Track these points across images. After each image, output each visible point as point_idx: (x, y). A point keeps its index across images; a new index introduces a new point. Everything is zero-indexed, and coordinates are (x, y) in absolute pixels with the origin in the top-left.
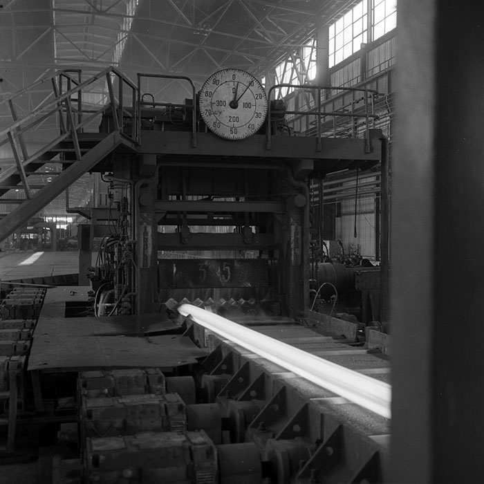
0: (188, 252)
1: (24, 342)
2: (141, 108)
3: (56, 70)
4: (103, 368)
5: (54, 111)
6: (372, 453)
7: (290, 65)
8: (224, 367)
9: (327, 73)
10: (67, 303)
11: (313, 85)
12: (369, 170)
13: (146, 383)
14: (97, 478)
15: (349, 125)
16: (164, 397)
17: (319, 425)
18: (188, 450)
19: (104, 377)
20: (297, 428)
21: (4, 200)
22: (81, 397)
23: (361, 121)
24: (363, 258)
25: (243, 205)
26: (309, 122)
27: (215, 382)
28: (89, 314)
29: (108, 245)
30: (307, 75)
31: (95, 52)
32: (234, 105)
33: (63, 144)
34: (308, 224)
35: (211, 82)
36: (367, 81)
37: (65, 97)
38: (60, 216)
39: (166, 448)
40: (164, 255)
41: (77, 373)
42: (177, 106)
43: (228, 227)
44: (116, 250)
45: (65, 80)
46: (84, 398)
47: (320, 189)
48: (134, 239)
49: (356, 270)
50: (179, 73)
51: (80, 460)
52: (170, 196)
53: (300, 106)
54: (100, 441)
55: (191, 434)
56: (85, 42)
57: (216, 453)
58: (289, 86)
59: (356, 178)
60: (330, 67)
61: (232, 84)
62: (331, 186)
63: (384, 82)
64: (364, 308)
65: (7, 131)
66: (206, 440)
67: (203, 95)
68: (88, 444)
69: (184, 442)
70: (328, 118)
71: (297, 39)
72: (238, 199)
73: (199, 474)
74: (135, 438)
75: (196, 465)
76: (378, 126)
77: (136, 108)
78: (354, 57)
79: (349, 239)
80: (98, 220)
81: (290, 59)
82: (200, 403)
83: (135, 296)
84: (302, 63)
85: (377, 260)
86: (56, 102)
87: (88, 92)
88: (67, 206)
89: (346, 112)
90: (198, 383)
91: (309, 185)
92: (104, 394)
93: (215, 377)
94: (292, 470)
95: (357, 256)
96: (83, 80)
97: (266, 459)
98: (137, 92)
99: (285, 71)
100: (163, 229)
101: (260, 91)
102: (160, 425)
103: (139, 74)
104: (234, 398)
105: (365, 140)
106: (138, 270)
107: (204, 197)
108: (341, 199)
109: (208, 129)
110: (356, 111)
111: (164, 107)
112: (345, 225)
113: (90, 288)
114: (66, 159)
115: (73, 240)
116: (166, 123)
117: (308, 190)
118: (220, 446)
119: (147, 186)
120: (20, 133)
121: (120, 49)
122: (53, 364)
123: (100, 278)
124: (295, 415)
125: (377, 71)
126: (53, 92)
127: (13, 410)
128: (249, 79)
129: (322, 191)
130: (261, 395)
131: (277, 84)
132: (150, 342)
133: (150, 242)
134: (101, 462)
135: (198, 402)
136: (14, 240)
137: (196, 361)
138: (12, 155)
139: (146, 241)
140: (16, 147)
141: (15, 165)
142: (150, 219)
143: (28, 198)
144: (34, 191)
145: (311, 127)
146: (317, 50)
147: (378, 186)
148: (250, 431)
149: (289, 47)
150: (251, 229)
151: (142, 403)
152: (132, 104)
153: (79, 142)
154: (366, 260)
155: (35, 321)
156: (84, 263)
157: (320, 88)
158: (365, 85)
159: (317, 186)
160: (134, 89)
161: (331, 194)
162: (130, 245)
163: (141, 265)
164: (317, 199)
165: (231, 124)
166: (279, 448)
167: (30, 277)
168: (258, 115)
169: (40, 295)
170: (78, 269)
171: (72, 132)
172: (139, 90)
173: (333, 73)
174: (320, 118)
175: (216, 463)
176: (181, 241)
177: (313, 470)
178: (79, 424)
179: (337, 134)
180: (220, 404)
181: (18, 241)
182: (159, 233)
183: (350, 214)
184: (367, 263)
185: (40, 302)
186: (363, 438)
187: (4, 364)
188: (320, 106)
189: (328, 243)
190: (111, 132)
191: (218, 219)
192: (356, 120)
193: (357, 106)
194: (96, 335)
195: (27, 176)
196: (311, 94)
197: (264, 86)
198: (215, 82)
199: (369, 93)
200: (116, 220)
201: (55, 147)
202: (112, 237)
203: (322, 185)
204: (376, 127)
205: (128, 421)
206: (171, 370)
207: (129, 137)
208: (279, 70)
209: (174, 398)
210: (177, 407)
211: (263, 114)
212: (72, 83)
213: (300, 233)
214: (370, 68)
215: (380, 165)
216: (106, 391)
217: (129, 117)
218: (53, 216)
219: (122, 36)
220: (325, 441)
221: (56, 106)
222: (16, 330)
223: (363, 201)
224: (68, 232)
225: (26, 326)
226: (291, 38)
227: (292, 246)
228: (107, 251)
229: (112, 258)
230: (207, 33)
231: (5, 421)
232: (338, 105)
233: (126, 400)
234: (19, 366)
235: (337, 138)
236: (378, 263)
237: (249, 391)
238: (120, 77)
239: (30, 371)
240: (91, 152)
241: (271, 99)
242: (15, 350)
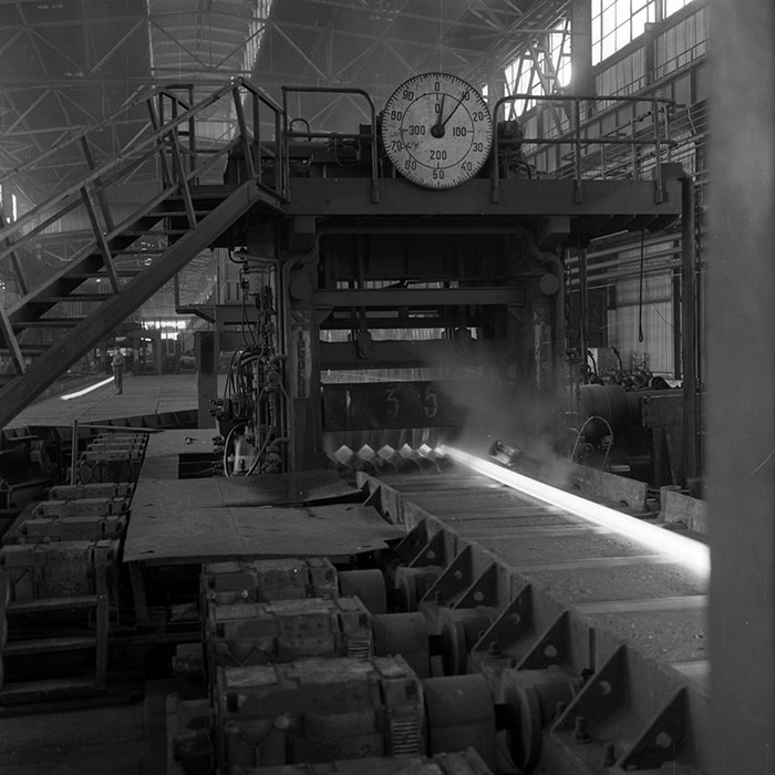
0: (369, 371)
1: (116, 517)
2: (288, 143)
3: (154, 87)
4: (240, 558)
5: (153, 152)
6: (676, 691)
7: (527, 64)
8: (431, 555)
9: (589, 75)
10: (180, 455)
11: (567, 94)
12: (661, 232)
13: (308, 582)
14: (235, 730)
15: (628, 158)
16: (336, 603)
17: (587, 647)
18: (377, 687)
19: (241, 572)
20: (551, 651)
21: (78, 295)
22: (207, 605)
23: (647, 151)
24: (655, 375)
25: (456, 293)
26: (562, 156)
27: (417, 578)
28: (215, 473)
29: (243, 362)
30: (555, 78)
31: (213, 55)
32: (438, 132)
33: (167, 205)
34: (562, 322)
35: (400, 96)
36: (657, 84)
37: (168, 129)
38: (166, 319)
39: (342, 684)
40: (330, 377)
41: (200, 565)
42: (346, 136)
43: (432, 330)
44: (255, 371)
45: (167, 101)
46: (211, 605)
47: (580, 265)
48: (283, 353)
49: (644, 394)
50: (347, 84)
51: (208, 700)
52: (338, 283)
53: (545, 130)
54: (238, 671)
55: (381, 662)
56: (199, 40)
57: (421, 690)
58: (528, 97)
59: (640, 244)
60: (594, 63)
61: (433, 97)
62: (599, 260)
63: (684, 85)
64: (657, 456)
65: (79, 187)
66: (406, 671)
67: (388, 119)
68: (219, 676)
69: (369, 673)
70: (593, 148)
71: (539, 20)
72: (447, 285)
73: (394, 724)
74: (293, 667)
75: (390, 711)
76: (676, 158)
77: (282, 143)
78: (634, 45)
79: (630, 346)
80: (225, 323)
81: (528, 53)
82: (393, 612)
83: (286, 444)
84: (548, 60)
85: (677, 377)
86: (155, 137)
87: (204, 120)
88: (177, 302)
89: (622, 138)
90: (389, 580)
91: (562, 259)
92: (242, 598)
93: (416, 571)
94: (544, 718)
95: (643, 373)
96: (197, 101)
97: (501, 700)
98: (282, 117)
99: (520, 74)
100: (329, 336)
101: (481, 108)
102: (332, 647)
103: (283, 88)
104: (449, 603)
105: (655, 182)
106: (290, 402)
107: (393, 283)
108: (617, 280)
109: (397, 172)
110: (638, 134)
111: (326, 140)
112: (623, 322)
113: (216, 432)
114: (173, 229)
115: (188, 357)
116: (329, 164)
117: (561, 266)
118: (428, 680)
119: (301, 266)
120: (100, 188)
121: (253, 49)
122: (162, 551)
123: (231, 416)
124: (548, 629)
125: (672, 67)
126: (150, 123)
127: (103, 624)
128: (462, 89)
129: (585, 268)
130: (492, 599)
131: (507, 95)
132: (312, 516)
133: (308, 356)
134: (240, 705)
135: (390, 610)
136: (96, 358)
137: (386, 546)
138: (89, 225)
139: (301, 356)
140: (94, 211)
141: (94, 240)
142: (307, 321)
143: (116, 291)
144: (125, 281)
145: (564, 163)
146: (571, 38)
147: (676, 256)
148: (474, 656)
149: (526, 35)
150: (470, 331)
151: (302, 612)
152: (274, 136)
153: (193, 200)
154: (660, 378)
155: (132, 485)
156: (206, 393)
157: (577, 99)
158: (653, 91)
159: (576, 259)
160: (277, 111)
161: (599, 271)
162: (276, 362)
163: (295, 393)
164: (577, 281)
165: (433, 163)
166: (522, 682)
167: (124, 416)
168: (478, 147)
169: (139, 444)
170: (197, 403)
171: (181, 185)
172: (285, 114)
173: (598, 74)
174: (579, 148)
175: (421, 706)
176: (357, 355)
177: (579, 718)
178: (205, 646)
179: (607, 174)
180: (425, 613)
181: (103, 360)
182: (321, 341)
183: (631, 304)
184: (660, 383)
185: (139, 455)
186: (659, 668)
187: (86, 553)
188: (579, 129)
189: (595, 352)
190: (242, 183)
191: (415, 318)
192: (638, 149)
193: (640, 127)
194: (228, 506)
195: (113, 256)
196: (563, 109)
197: (486, 100)
198: (408, 95)
199: (660, 105)
200: (255, 323)
201: (155, 210)
202: (248, 350)
203: (584, 257)
204: (673, 159)
205: (281, 641)
206: (347, 561)
207: (270, 190)
208: (510, 73)
209: (353, 605)
210: (357, 619)
211: (486, 144)
212: (179, 107)
213: (549, 338)
214: (662, 61)
215: (679, 222)
216: (246, 593)
217: (271, 158)
218: (155, 319)
219: (255, 27)
220: (597, 671)
221: (156, 144)
222: (104, 500)
223: (652, 282)
224: (179, 344)
225: (119, 493)
226: (528, 19)
227: (537, 357)
228: (241, 372)
229: (250, 383)
230: (391, 16)
231: (91, 641)
232: (609, 127)
233: (277, 608)
234: (110, 556)
235: (609, 181)
236: (679, 383)
237: (472, 593)
238: (254, 93)
239: (127, 563)
240: (212, 215)
241: (498, 120)
242: (103, 530)
